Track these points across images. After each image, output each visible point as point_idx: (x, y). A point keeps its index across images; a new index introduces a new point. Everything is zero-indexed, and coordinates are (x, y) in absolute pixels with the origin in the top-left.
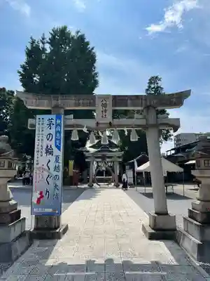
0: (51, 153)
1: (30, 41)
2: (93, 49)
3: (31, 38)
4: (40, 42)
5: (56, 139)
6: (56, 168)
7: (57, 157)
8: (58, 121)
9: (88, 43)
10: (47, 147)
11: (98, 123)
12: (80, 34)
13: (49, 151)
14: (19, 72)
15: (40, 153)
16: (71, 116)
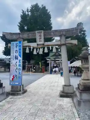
0: (17, 59)
1: (22, 11)
2: (49, 12)
3: (22, 10)
4: (26, 12)
5: (19, 52)
6: (19, 65)
7: (20, 60)
8: (20, 44)
9: (47, 10)
10: (16, 56)
11: (38, 45)
12: (43, 6)
13: (16, 58)
14: (18, 26)
15: (13, 59)
16: (26, 42)
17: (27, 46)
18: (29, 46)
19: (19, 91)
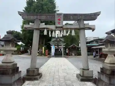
16: (44, 24)
17: (44, 28)
18: (47, 29)
19: (36, 76)
